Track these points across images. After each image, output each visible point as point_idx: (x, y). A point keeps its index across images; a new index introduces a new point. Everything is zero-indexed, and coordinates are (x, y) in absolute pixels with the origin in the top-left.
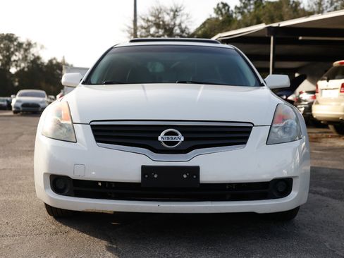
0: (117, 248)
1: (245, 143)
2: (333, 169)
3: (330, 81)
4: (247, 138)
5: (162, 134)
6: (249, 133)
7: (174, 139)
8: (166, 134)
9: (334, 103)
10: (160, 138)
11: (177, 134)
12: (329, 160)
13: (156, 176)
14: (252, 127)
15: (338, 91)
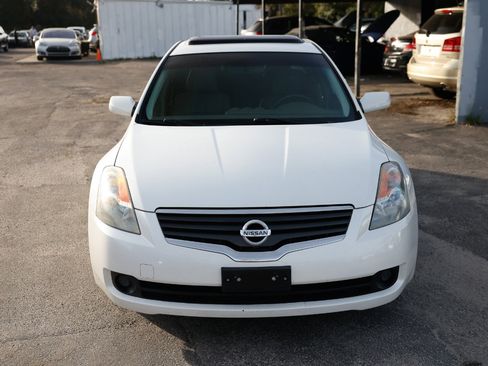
0: (196, 354)
1: (344, 233)
2: (435, 173)
3: (431, 35)
4: (346, 226)
5: (245, 227)
6: (349, 218)
7: (258, 233)
8: (249, 228)
9: (433, 63)
10: (242, 233)
11: (262, 228)
12: (428, 154)
13: (239, 280)
14: (351, 211)
15: (440, 48)
